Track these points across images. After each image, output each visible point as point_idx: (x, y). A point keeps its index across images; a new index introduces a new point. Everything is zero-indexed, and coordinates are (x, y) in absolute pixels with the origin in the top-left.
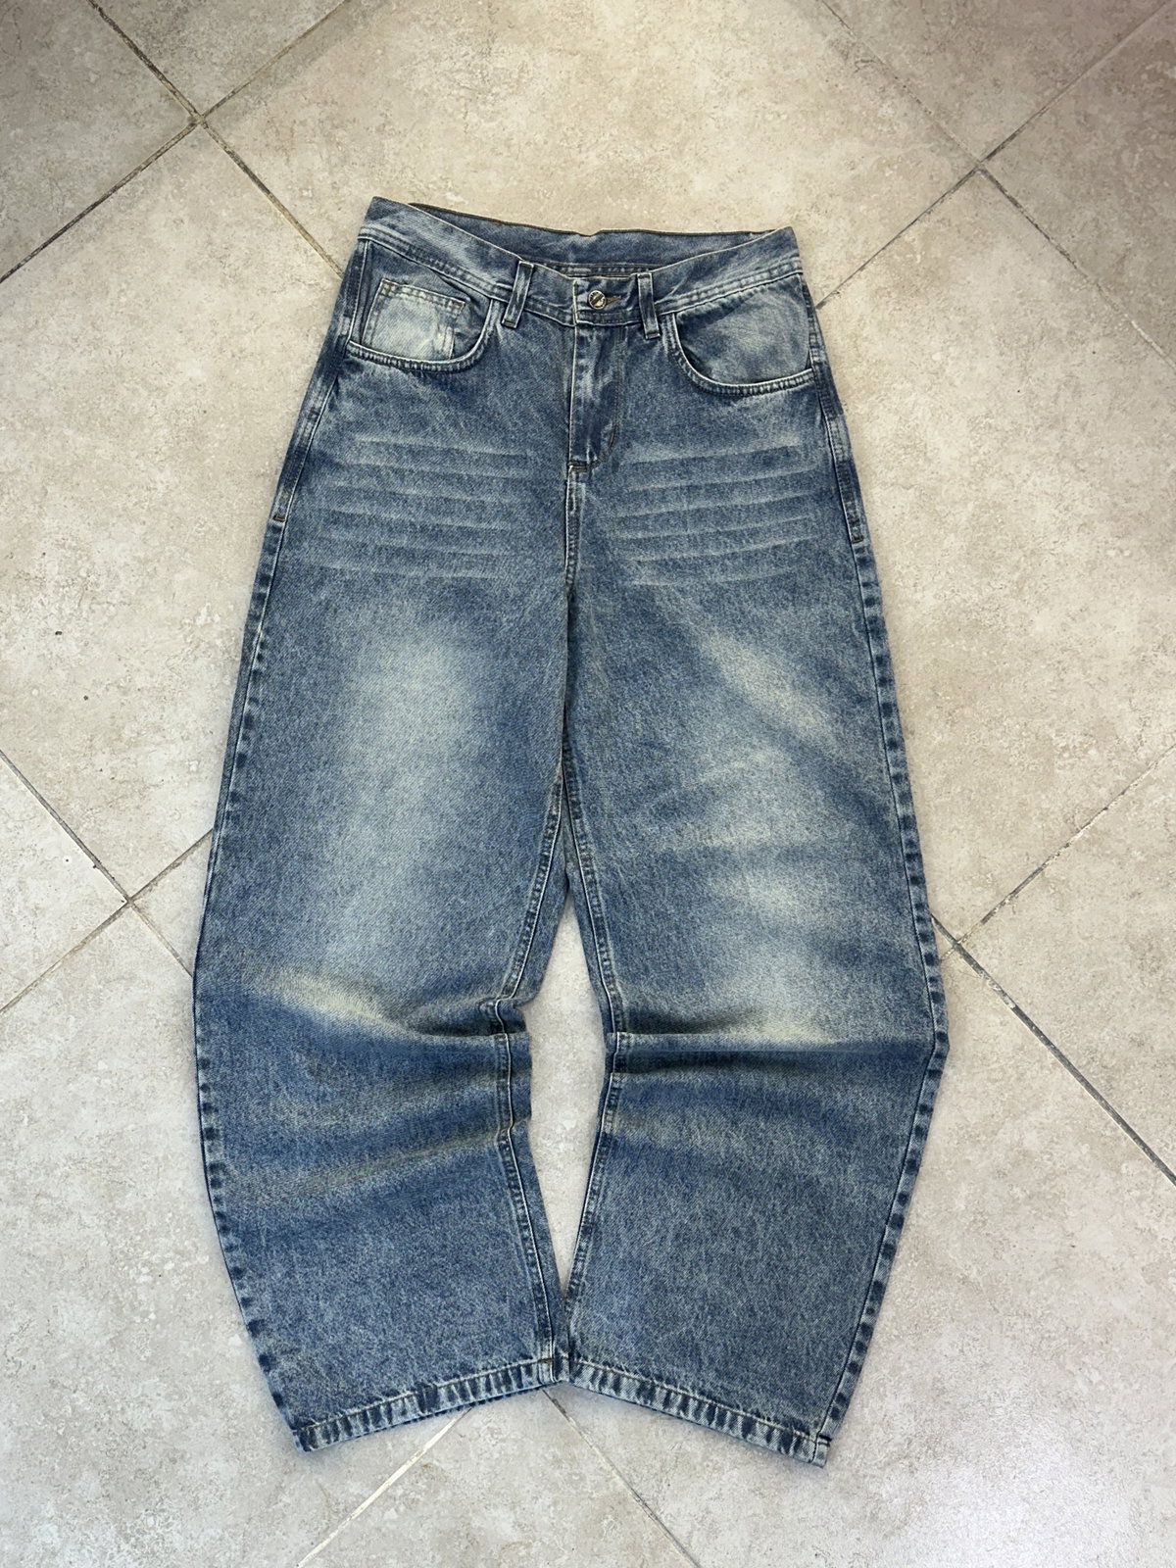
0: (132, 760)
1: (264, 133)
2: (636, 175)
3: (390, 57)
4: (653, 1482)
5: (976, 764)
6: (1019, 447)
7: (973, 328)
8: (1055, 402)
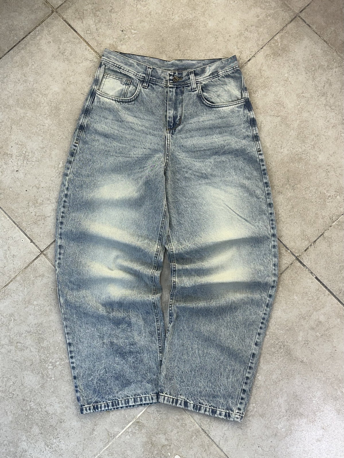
0: (41, 209)
1: (75, 14)
2: (190, 22)
4: (208, 425)
5: (302, 202)
7: (297, 66)
8: (324, 88)
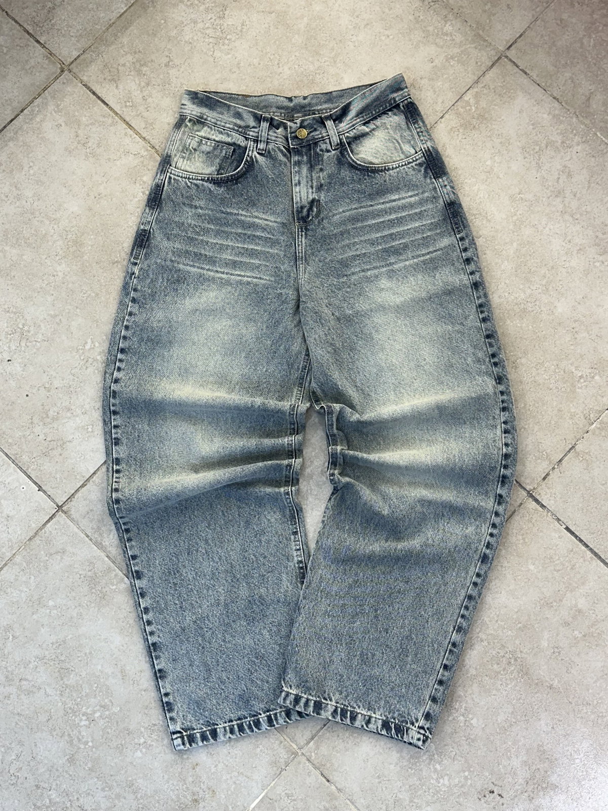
0: (55, 428)
1: (102, 72)
3: (169, 24)
6: (540, 209)
7: (507, 145)
8: (558, 182)
